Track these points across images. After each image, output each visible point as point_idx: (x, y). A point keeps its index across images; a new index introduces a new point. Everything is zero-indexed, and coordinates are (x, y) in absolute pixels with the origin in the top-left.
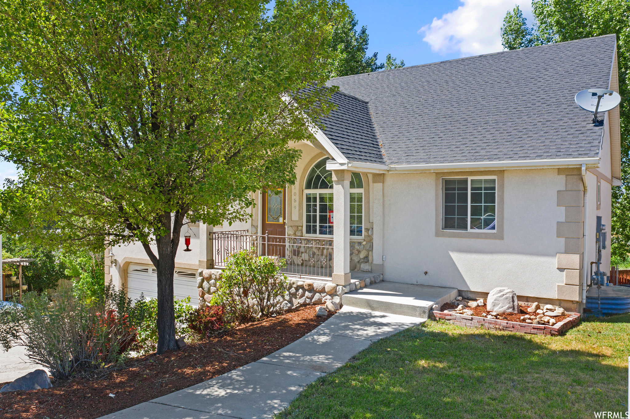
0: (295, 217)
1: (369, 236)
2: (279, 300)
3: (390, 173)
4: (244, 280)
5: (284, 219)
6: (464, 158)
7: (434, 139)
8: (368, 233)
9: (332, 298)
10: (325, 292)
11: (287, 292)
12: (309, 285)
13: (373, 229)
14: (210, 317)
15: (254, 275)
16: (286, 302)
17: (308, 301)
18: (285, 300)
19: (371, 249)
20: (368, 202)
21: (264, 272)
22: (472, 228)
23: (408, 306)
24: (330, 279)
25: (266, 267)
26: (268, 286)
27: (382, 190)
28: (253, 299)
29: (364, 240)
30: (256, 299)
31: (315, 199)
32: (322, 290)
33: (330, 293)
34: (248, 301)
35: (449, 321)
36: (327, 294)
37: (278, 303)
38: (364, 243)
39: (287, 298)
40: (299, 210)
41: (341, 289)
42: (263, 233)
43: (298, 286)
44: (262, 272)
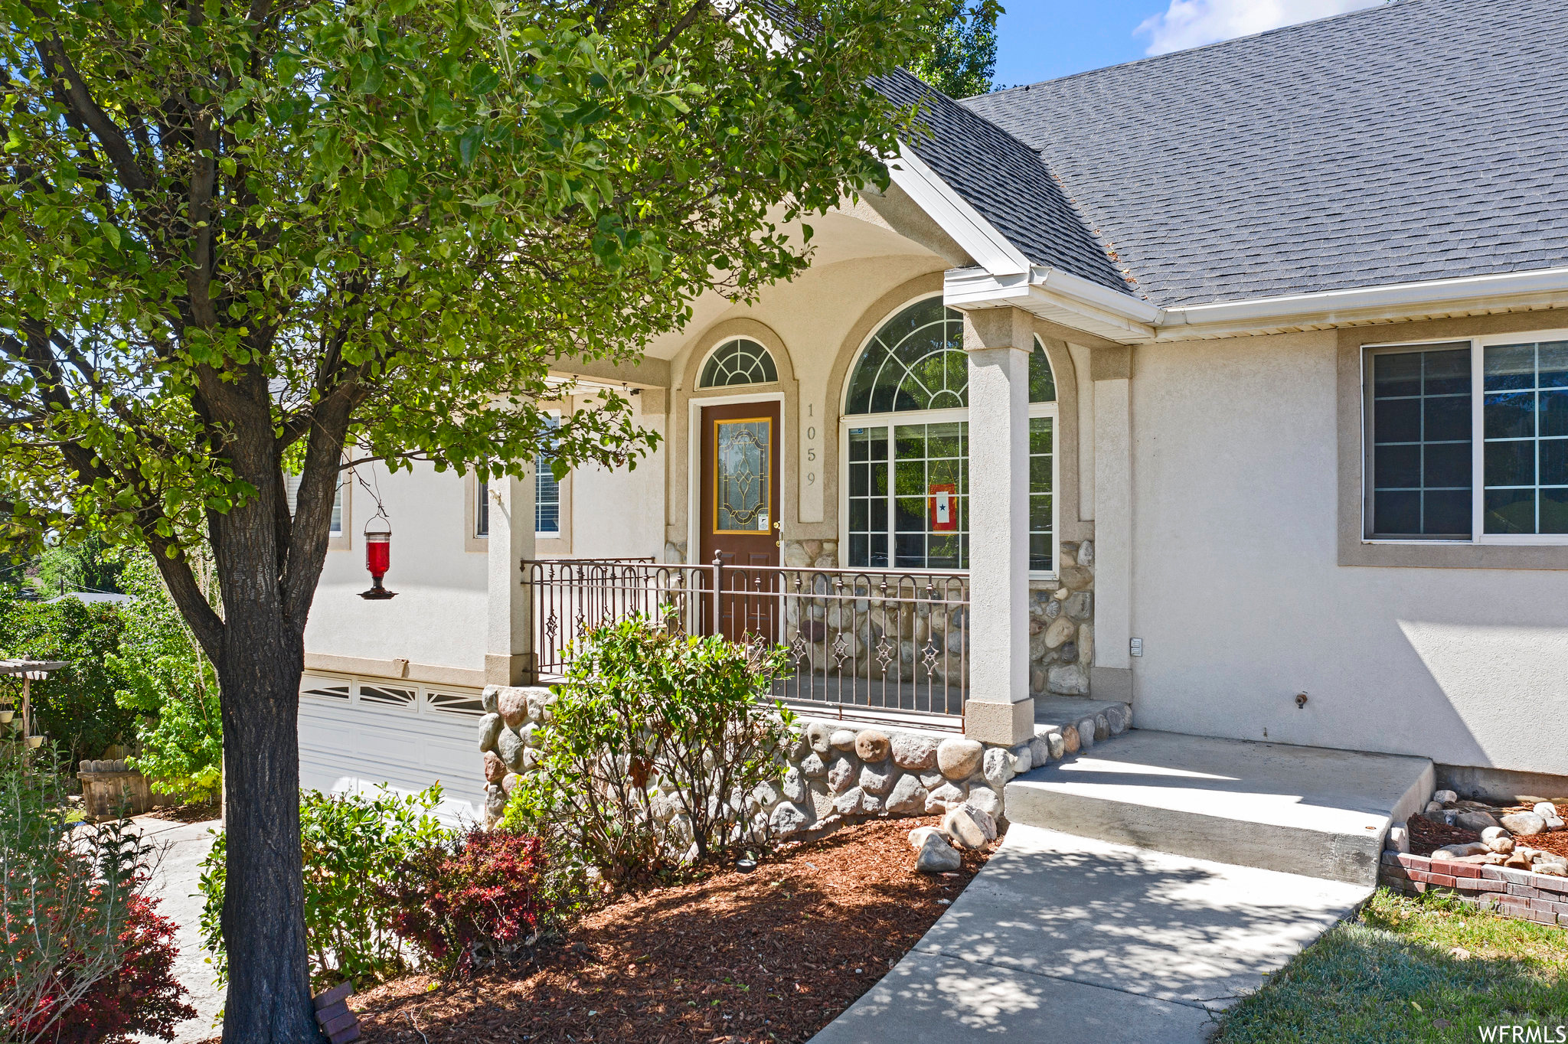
0: (812, 509)
1: (1078, 568)
2: (764, 799)
3: (1163, 336)
4: (635, 724)
5: (775, 517)
6: (1459, 265)
7: (1310, 222)
8: (1075, 560)
9: (966, 794)
10: (936, 770)
11: (792, 771)
12: (877, 744)
13: (1092, 542)
14: (481, 885)
15: (672, 707)
16: (788, 805)
17: (871, 803)
18: (785, 798)
19: (1087, 613)
20: (1073, 450)
21: (711, 696)
22: (1488, 530)
23: (1288, 834)
24: (958, 722)
25: (715, 676)
26: (723, 745)
27: (1126, 403)
28: (667, 792)
29: (1062, 585)
30: (675, 794)
31: (880, 449)
32: (923, 763)
33: (955, 776)
34: (648, 803)
35: (1473, 900)
36: (945, 778)
37: (757, 807)
38: (1061, 594)
39: (792, 789)
40: (826, 486)
41: (999, 759)
42: (705, 556)
43: (832, 748)
44: (701, 695)
